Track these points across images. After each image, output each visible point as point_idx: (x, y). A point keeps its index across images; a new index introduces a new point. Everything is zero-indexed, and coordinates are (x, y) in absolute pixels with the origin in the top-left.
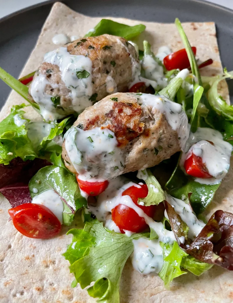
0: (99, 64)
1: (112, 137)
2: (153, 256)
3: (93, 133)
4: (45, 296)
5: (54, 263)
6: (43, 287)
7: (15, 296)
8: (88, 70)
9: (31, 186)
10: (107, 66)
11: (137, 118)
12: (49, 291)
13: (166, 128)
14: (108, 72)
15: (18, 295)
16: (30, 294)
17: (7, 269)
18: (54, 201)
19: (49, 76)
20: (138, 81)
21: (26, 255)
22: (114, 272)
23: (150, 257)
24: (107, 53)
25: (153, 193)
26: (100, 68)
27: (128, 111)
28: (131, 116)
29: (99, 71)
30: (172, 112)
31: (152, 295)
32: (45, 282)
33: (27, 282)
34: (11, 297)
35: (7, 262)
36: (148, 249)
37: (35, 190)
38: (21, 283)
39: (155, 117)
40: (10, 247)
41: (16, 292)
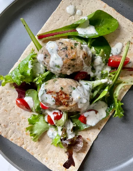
0: (66, 66)
1: (54, 101)
2: (53, 135)
3: (48, 96)
4: (19, 126)
5: (25, 119)
6: (19, 124)
7: (11, 123)
8: (61, 66)
9: (26, 92)
10: (70, 67)
11: (66, 100)
12: (21, 126)
13: (75, 107)
14: (69, 69)
15: (12, 123)
16: (15, 124)
17: (11, 114)
18: (31, 103)
19: (45, 58)
20: (85, 71)
21: (18, 112)
22: (39, 133)
23: (52, 135)
24: (72, 62)
25: (62, 120)
26: (66, 67)
27: (64, 96)
28: (64, 99)
29: (65, 68)
30: (81, 103)
31: (48, 143)
32: (21, 123)
33: (15, 120)
34: (10, 123)
35: (12, 112)
36: (53, 132)
37: (27, 95)
38: (14, 120)
39: (73, 102)
40: (14, 107)
41: (11, 122)
